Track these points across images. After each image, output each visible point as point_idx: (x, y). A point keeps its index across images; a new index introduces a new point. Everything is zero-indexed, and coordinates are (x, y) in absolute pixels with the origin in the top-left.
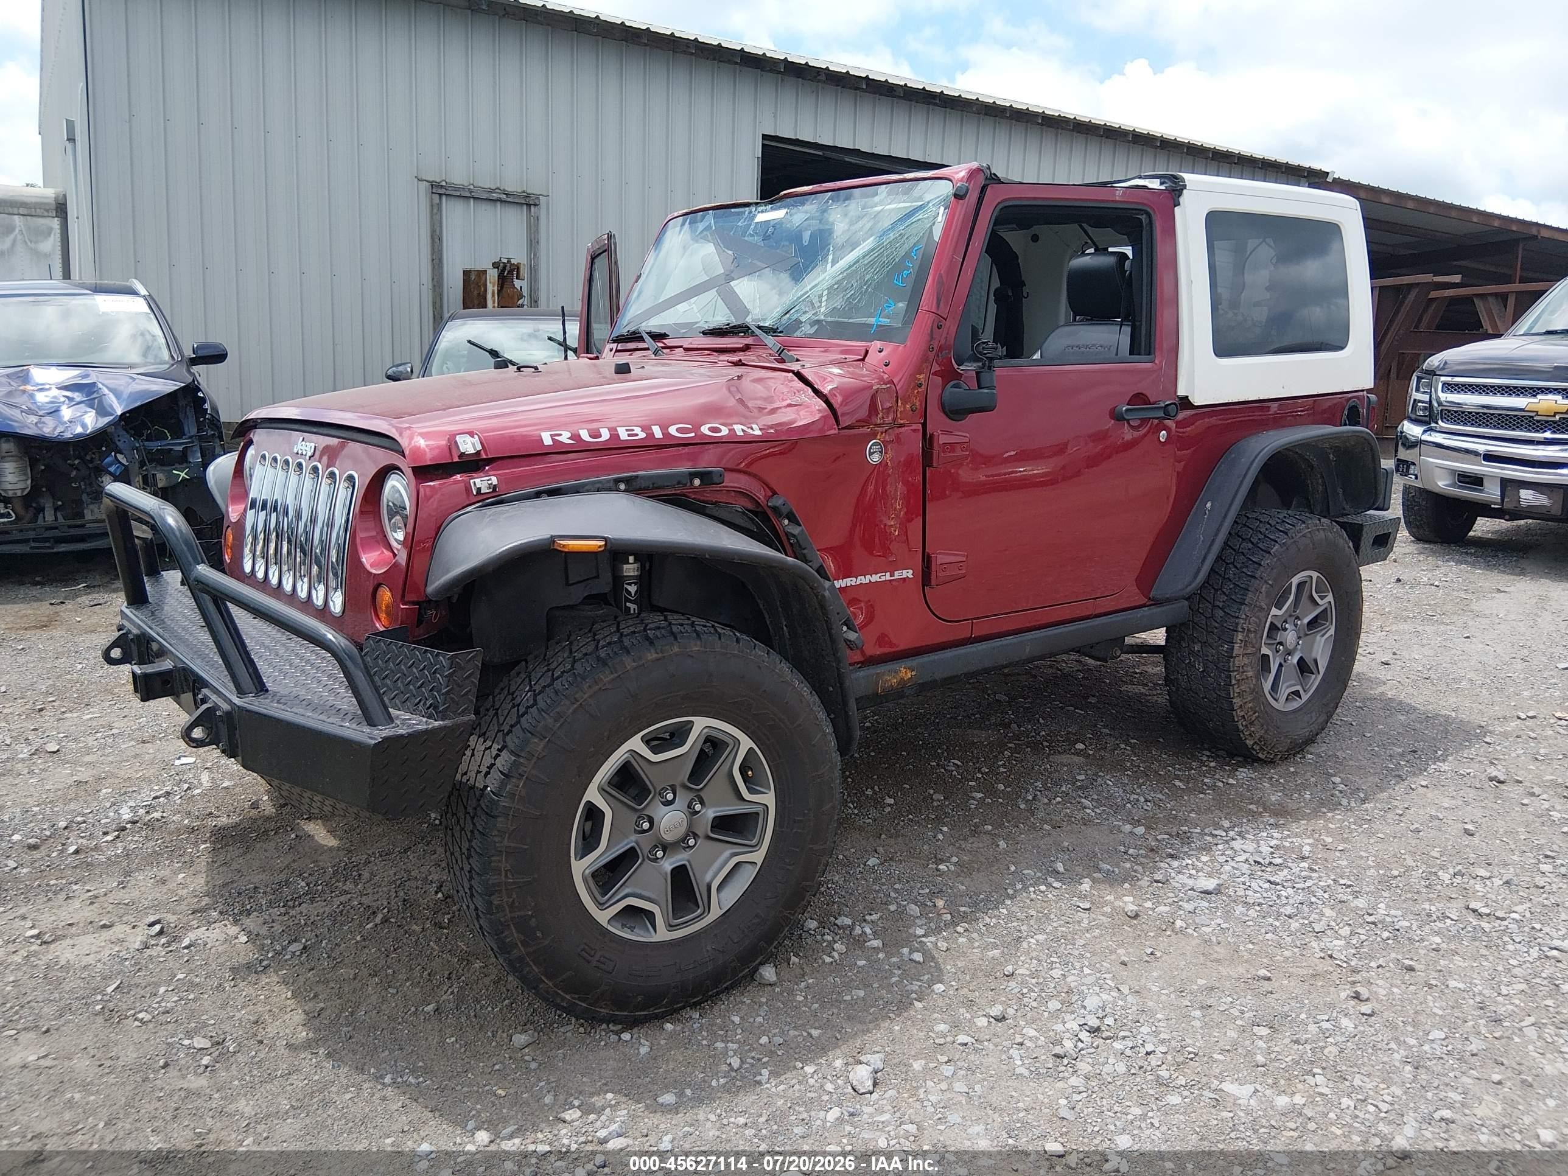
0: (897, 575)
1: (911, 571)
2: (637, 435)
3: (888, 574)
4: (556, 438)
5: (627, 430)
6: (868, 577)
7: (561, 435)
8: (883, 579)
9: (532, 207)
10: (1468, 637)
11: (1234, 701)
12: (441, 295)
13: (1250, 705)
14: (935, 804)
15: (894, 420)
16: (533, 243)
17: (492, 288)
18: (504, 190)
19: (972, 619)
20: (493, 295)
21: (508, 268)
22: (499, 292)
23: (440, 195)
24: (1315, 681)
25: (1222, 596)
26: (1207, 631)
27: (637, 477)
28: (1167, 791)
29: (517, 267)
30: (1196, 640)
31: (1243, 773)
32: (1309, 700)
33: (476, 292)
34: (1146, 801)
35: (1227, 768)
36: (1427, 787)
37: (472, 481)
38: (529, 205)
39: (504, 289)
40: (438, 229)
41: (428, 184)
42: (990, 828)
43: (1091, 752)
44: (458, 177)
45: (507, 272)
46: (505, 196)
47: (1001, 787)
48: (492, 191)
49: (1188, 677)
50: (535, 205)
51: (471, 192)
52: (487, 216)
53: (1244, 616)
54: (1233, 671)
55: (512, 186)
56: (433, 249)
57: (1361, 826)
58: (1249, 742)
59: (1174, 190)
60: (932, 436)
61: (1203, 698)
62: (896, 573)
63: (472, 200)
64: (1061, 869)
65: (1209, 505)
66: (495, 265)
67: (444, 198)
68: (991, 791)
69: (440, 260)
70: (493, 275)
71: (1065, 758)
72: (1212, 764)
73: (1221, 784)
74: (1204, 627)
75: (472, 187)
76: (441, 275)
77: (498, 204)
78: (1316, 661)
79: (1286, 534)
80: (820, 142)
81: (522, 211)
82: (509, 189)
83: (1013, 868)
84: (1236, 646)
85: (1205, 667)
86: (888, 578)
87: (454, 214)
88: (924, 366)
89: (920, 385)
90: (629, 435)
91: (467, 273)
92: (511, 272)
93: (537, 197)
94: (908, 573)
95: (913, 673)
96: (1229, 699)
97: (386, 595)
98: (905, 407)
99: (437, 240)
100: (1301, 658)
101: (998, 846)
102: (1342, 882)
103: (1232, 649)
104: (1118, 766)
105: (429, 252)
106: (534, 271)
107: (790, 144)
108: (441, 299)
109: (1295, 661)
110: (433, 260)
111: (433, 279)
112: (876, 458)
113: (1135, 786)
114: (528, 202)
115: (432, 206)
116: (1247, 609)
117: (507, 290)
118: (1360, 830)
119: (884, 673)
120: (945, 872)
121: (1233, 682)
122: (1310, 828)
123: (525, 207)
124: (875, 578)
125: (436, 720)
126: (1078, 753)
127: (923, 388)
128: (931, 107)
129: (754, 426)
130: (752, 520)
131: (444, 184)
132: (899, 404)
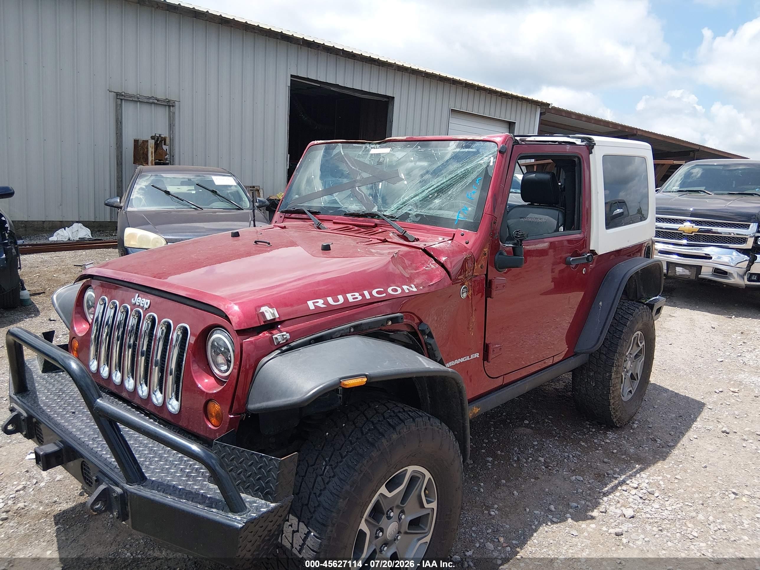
0: (472, 357)
1: (478, 354)
2: (357, 298)
3: (468, 357)
4: (316, 304)
5: (352, 296)
6: (459, 360)
7: (318, 302)
8: (466, 360)
9: (171, 108)
10: (671, 344)
11: (611, 401)
12: (121, 152)
13: (617, 402)
14: (470, 466)
15: (473, 273)
16: (171, 126)
17: (151, 149)
18: (156, 98)
20: (152, 154)
21: (160, 139)
22: (155, 152)
23: (121, 99)
24: (637, 383)
25: (604, 348)
26: (597, 366)
27: (361, 324)
28: (579, 449)
29: (165, 139)
30: (591, 370)
31: (611, 435)
32: (634, 393)
33: (142, 152)
34: (573, 457)
35: (601, 432)
36: (697, 438)
37: (274, 337)
38: (170, 106)
39: (158, 150)
40: (120, 118)
41: (115, 94)
42: (504, 481)
43: (533, 426)
44: (131, 90)
45: (159, 141)
46: (156, 101)
47: (499, 452)
48: (150, 98)
49: (586, 388)
50: (173, 106)
51: (138, 98)
52: (146, 111)
53: (616, 359)
54: (611, 387)
55: (161, 96)
56: (117, 128)
57: (678, 465)
58: (615, 420)
59: (589, 146)
60: (491, 281)
61: (594, 399)
62: (472, 356)
63: (139, 103)
64: (553, 509)
65: (601, 303)
66: (153, 138)
67: (123, 102)
68: (495, 457)
69: (121, 134)
70: (152, 143)
71: (521, 430)
72: (594, 430)
73: (603, 443)
74: (596, 363)
75: (139, 96)
76: (121, 142)
77: (153, 105)
78: (637, 374)
79: (632, 315)
80: (319, 80)
81: (166, 110)
82: (159, 97)
83: (528, 510)
84: (613, 374)
85: (596, 384)
86: (468, 359)
87: (128, 110)
88: (487, 244)
89: (485, 254)
90: (354, 299)
91: (136, 142)
92: (161, 141)
93: (174, 102)
94: (477, 355)
95: (479, 409)
96: (608, 400)
97: (215, 407)
98: (478, 267)
99: (119, 123)
100: (632, 373)
101: (513, 494)
102: (687, 503)
103: (611, 375)
104: (549, 434)
105: (115, 129)
106: (172, 140)
107: (304, 80)
108: (121, 155)
109: (630, 374)
110: (117, 134)
111: (117, 144)
112: (465, 296)
113: (563, 447)
114: (169, 104)
115: (117, 105)
117: (159, 151)
118: (679, 468)
120: (494, 516)
121: (611, 392)
122: (657, 470)
123: (167, 107)
124: (462, 360)
125: (272, 502)
126: (527, 426)
127: (487, 256)
128: (356, 61)
129: (413, 286)
130: (411, 338)
131: (123, 94)
132: (475, 265)
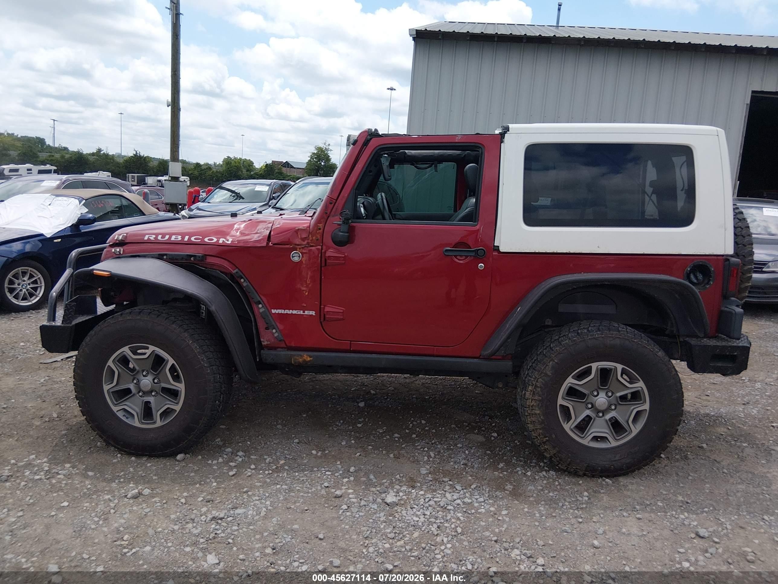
0: (307, 312)
2: (178, 239)
3: (302, 311)
4: (150, 237)
5: (175, 237)
7: (152, 236)
8: (299, 313)
15: (308, 243)
19: (351, 341)
60: (325, 252)
65: (519, 309)
71: (475, 437)
86: (302, 313)
88: (322, 220)
89: (320, 229)
90: (175, 239)
94: (313, 313)
95: (311, 359)
98: (313, 238)
100: (613, 417)
109: (608, 417)
112: (296, 259)
116: (537, 373)
119: (295, 355)
124: (295, 312)
127: (321, 231)
129: (230, 240)
132: (310, 236)
